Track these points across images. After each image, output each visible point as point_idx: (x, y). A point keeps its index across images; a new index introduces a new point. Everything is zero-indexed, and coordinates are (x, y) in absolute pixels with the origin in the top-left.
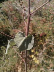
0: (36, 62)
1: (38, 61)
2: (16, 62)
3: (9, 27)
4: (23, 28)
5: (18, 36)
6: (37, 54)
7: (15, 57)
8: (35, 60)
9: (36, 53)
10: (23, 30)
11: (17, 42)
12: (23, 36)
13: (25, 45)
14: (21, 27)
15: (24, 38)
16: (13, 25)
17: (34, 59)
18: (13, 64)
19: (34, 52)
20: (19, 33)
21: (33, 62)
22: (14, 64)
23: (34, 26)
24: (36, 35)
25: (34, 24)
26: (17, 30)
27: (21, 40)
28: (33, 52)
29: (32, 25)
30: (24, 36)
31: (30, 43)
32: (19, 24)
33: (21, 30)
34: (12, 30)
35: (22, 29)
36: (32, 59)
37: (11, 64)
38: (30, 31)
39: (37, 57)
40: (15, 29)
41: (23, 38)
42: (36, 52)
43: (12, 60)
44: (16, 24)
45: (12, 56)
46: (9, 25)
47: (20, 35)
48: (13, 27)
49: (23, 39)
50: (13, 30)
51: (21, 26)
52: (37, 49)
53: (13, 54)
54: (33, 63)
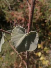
0: (44, 63)
1: (47, 61)
2: (15, 61)
3: (4, 6)
4: (26, 10)
5: (16, 31)
6: (47, 52)
7: (12, 53)
8: (42, 60)
9: (45, 50)
10: (26, 13)
11: (15, 40)
12: (22, 32)
13: (26, 45)
14: (23, 8)
15: (25, 35)
16: (9, 4)
17: (41, 58)
18: (10, 64)
19: (42, 48)
20: (18, 27)
21: (40, 62)
22: (12, 64)
23: (44, 7)
24: (46, 21)
25: (44, 4)
26: (16, 12)
27: (21, 37)
28: (40, 48)
29: (41, 5)
30: (24, 33)
31: (33, 41)
32: (19, 4)
33: (22, 12)
34: (8, 12)
35: (24, 11)
36: (38, 57)
37: (8, 64)
38: (36, 15)
39: (47, 56)
40: (13, 10)
41: (22, 34)
42: (46, 48)
43: (9, 58)
44: (15, 3)
45: (8, 52)
46: (3, 4)
47: (18, 30)
48: (10, 8)
49: (22, 36)
50: (10, 12)
51: (23, 6)
52: (46, 44)
53: (10, 49)
54: (39, 64)
